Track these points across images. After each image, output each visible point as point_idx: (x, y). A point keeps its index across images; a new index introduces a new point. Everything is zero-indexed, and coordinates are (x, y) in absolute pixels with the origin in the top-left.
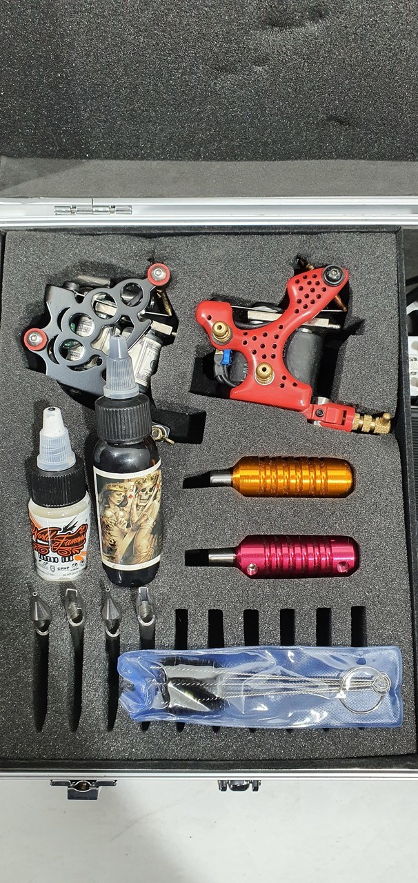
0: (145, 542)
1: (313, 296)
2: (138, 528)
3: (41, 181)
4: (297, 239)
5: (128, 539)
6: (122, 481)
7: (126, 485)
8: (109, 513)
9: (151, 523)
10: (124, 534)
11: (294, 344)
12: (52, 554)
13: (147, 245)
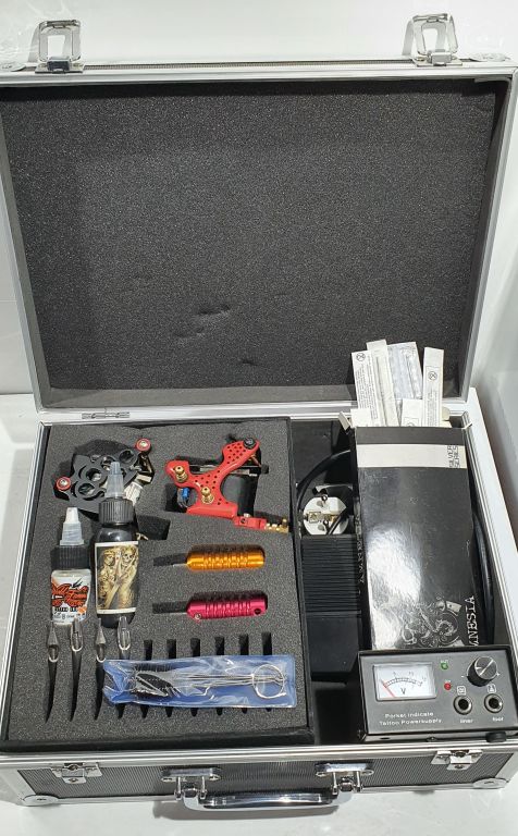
0: (126, 594)
1: (238, 455)
2: (121, 582)
3: (75, 400)
4: (229, 426)
5: (115, 589)
6: (112, 547)
7: (115, 550)
8: (103, 572)
9: (130, 580)
10: (112, 586)
11: (227, 483)
12: (64, 605)
13: (138, 432)
